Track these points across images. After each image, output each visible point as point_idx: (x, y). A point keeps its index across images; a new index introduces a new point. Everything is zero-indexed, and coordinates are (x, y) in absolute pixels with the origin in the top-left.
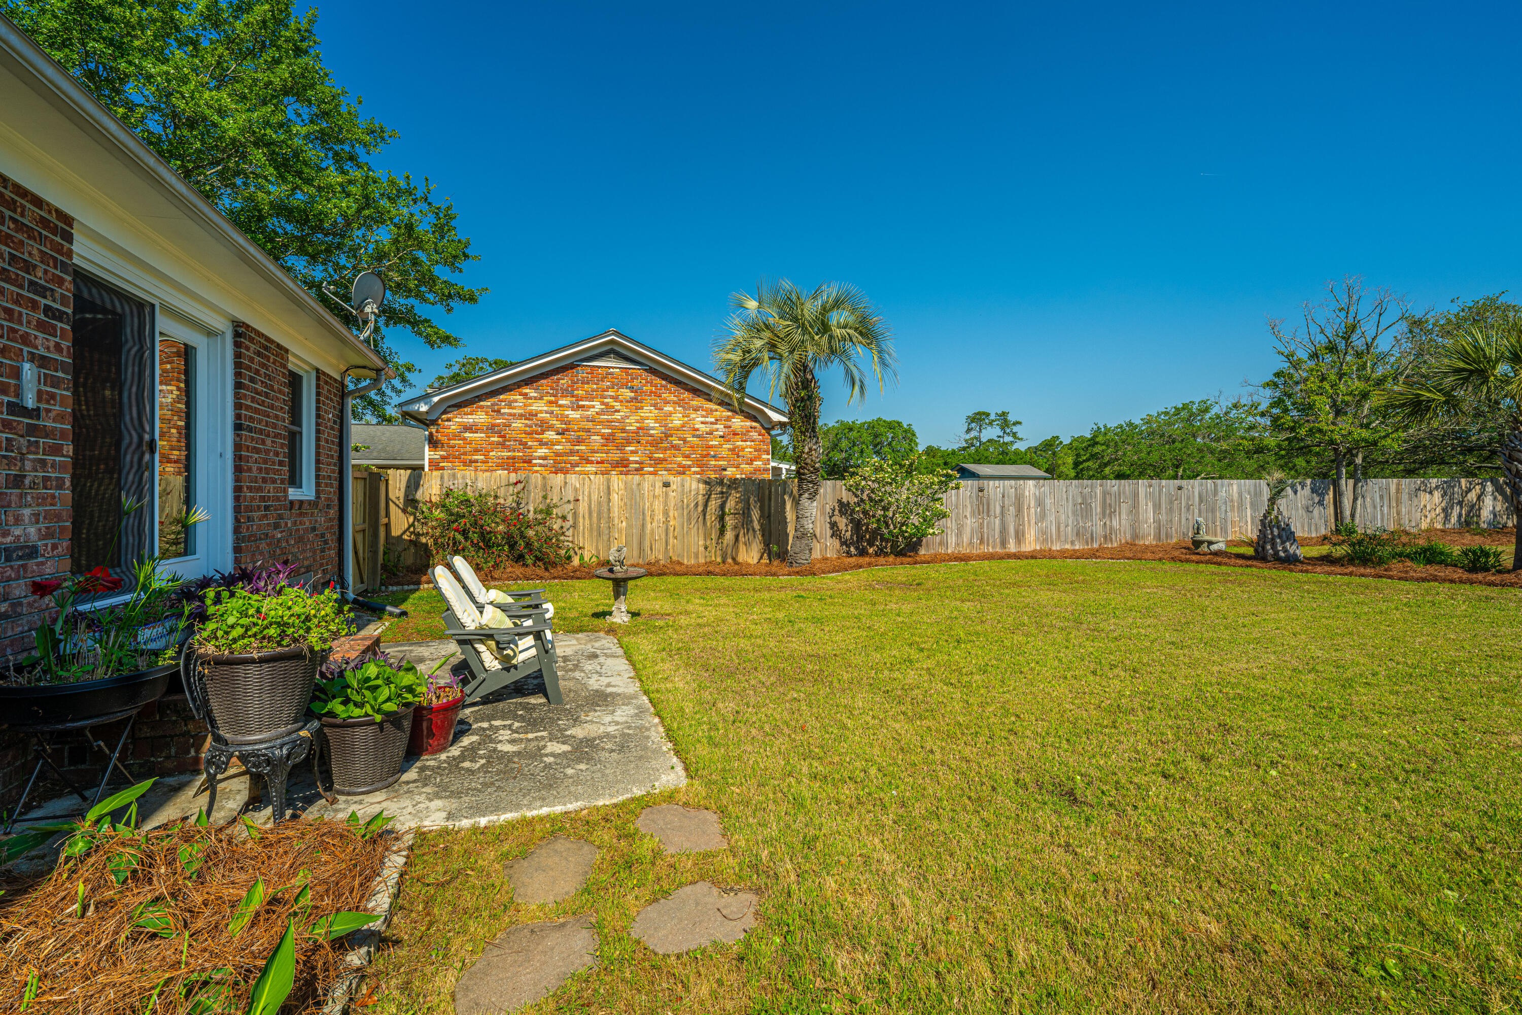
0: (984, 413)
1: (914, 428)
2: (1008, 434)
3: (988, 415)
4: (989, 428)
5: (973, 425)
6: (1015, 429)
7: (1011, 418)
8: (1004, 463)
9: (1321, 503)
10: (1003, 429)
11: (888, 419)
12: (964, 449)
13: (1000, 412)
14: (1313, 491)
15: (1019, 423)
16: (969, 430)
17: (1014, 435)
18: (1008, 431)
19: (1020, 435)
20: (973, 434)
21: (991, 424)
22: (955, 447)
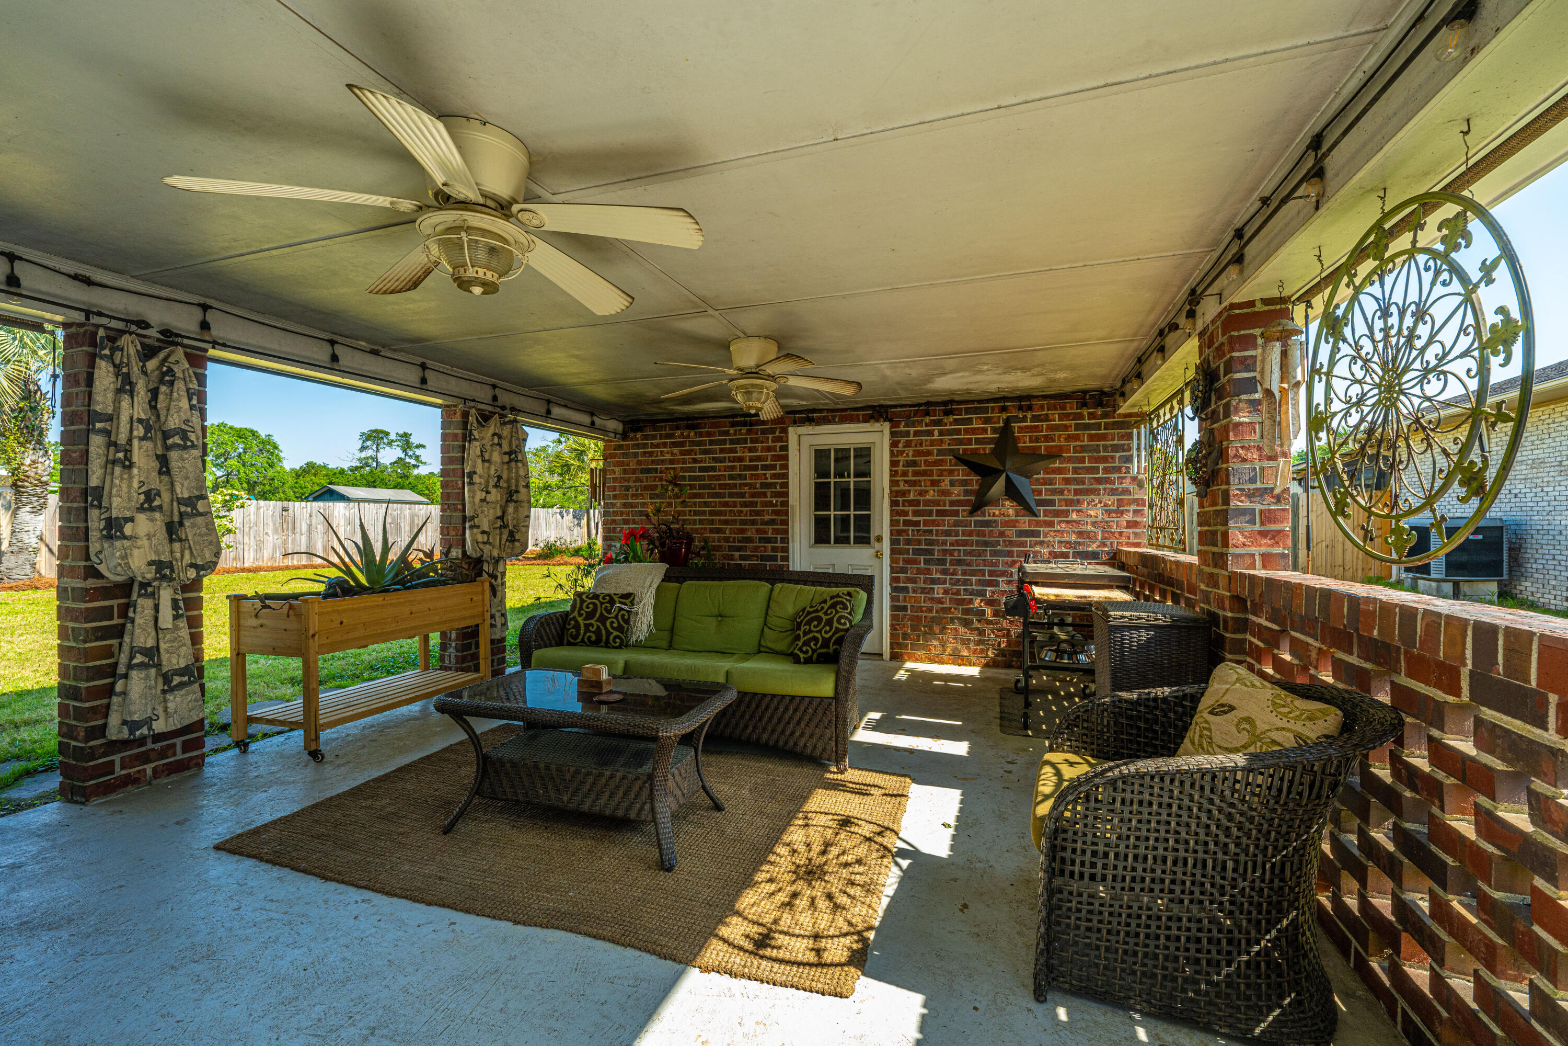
0: (382, 432)
1: (276, 439)
2: (411, 457)
3: (387, 434)
4: (388, 448)
5: (369, 443)
6: (418, 452)
7: (414, 440)
8: (402, 488)
9: (579, 525)
10: (404, 451)
11: (238, 425)
12: (357, 468)
13: (401, 432)
14: (574, 517)
15: (423, 446)
16: (363, 448)
17: (417, 458)
18: (410, 453)
19: (423, 459)
20: (370, 453)
21: (390, 443)
22: (346, 466)
